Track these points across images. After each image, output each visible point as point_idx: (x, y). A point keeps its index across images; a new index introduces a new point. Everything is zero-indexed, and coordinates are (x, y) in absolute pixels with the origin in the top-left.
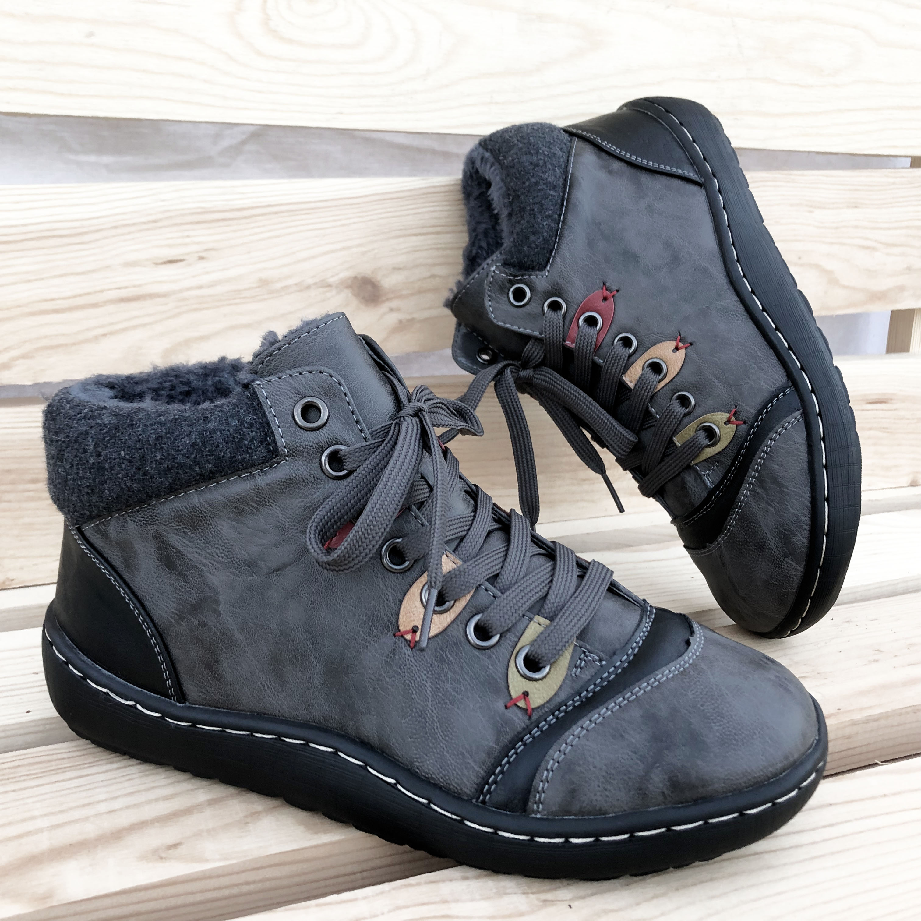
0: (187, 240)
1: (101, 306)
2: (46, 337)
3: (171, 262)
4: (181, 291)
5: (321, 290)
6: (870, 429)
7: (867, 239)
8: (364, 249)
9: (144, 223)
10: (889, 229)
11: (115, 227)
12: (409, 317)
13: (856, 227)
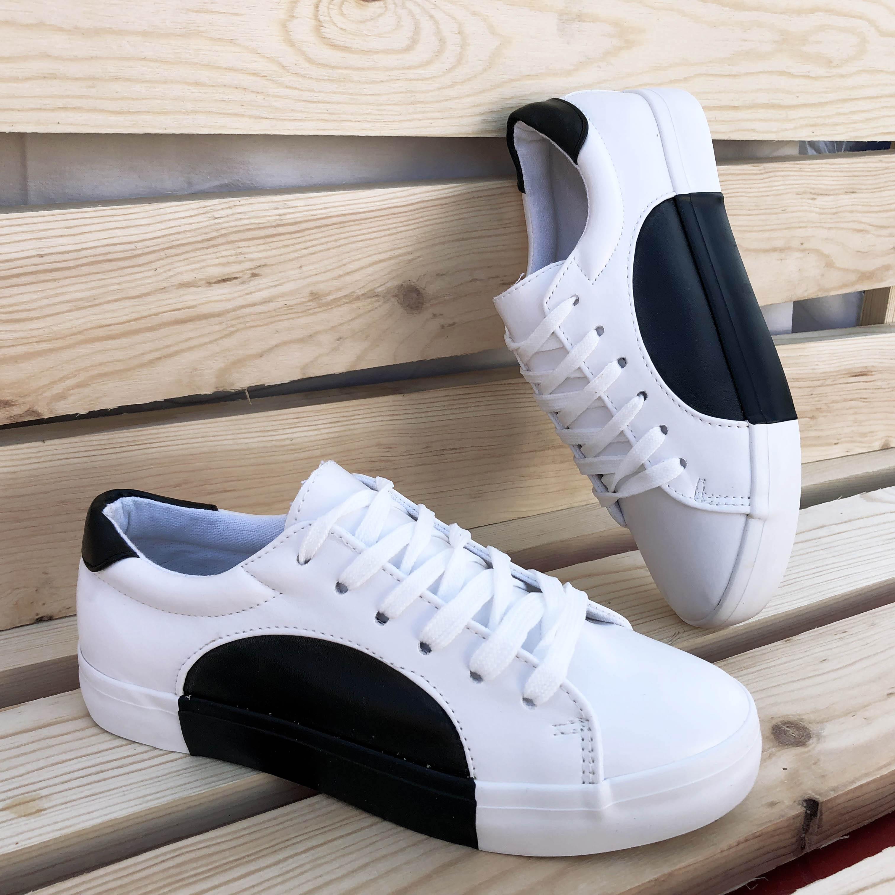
0: (241, 257)
1: (156, 329)
2: (101, 364)
3: (224, 281)
4: (234, 310)
5: (370, 300)
6: (851, 400)
7: (861, 222)
8: (410, 257)
9: (198, 242)
10: (880, 211)
11: (170, 248)
12: (451, 322)
13: (852, 212)
